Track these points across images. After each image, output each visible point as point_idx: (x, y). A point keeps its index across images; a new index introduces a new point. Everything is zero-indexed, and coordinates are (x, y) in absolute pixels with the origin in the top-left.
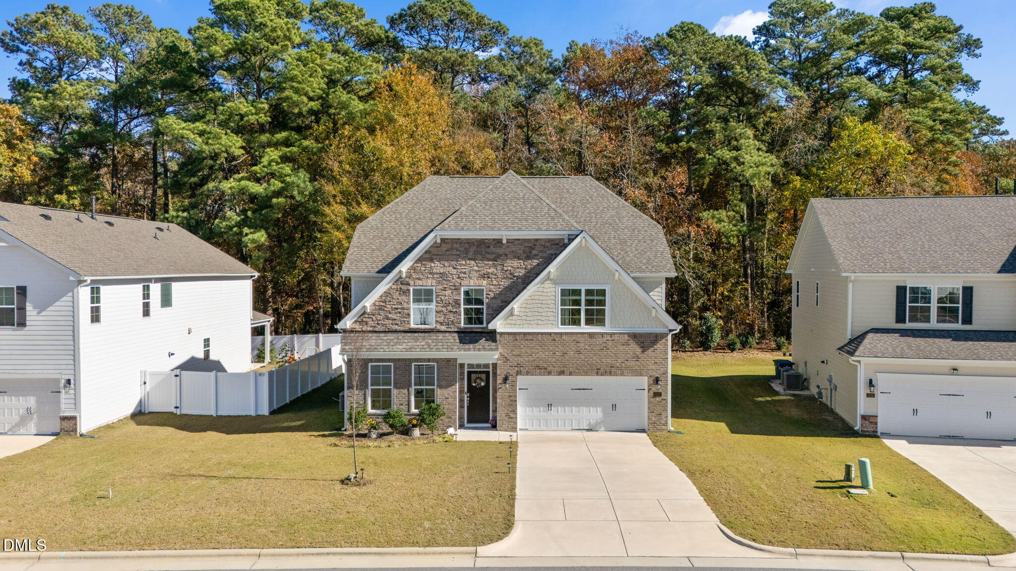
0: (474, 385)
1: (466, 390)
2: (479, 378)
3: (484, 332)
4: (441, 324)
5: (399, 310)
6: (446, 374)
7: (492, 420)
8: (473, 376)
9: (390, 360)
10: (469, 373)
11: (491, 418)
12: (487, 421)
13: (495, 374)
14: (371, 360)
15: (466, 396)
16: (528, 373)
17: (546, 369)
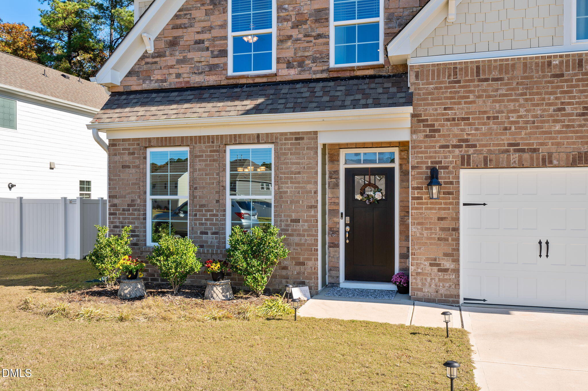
0: (358, 197)
1: (342, 209)
2: (370, 184)
3: (380, 77)
4: (289, 65)
5: (207, 44)
6: (294, 168)
7: (400, 275)
8: (359, 180)
9: (182, 141)
10: (350, 174)
11: (397, 270)
12: (387, 279)
13: (405, 173)
14: (149, 143)
15: (342, 222)
16: (486, 164)
17: (535, 150)
